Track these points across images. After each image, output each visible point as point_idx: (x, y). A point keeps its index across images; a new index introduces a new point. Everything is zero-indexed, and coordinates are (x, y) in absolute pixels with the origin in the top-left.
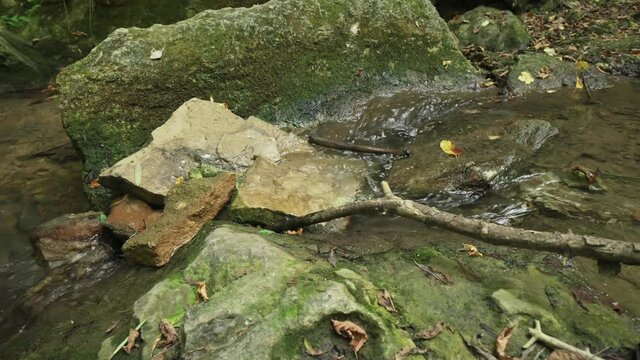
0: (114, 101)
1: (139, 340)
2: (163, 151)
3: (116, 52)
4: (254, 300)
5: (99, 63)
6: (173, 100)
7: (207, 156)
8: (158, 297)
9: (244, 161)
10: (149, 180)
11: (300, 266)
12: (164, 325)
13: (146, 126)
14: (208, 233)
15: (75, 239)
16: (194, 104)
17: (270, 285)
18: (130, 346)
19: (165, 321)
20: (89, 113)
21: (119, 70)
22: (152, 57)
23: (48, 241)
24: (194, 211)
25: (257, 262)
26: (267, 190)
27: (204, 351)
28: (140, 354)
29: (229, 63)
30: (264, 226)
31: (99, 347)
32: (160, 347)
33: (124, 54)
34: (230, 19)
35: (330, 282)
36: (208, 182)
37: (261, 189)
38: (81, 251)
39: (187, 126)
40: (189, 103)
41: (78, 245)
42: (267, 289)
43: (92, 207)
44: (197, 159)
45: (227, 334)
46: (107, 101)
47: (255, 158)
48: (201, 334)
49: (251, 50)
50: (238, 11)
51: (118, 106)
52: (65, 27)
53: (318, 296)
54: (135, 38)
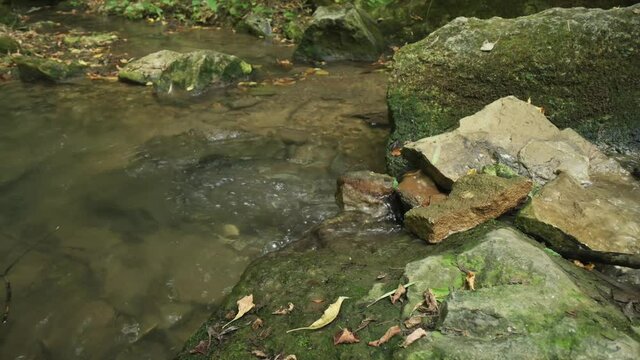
0: (435, 84)
1: (404, 296)
2: (465, 140)
3: (451, 39)
4: (524, 312)
5: (432, 47)
6: (489, 94)
7: (506, 156)
8: (430, 268)
9: (544, 173)
10: (444, 162)
11: (585, 301)
12: (430, 295)
13: (456, 112)
14: (490, 229)
15: (369, 193)
16: (510, 102)
17: (546, 305)
18: (396, 297)
19: (431, 291)
20: (410, 90)
21: (448, 56)
22: (482, 48)
23: (350, 187)
24: (480, 204)
25: (537, 277)
26: (565, 211)
27: (460, 333)
28: (402, 309)
29: (561, 67)
30: (548, 245)
31: (371, 287)
32: (420, 311)
33: (457, 42)
34: (579, 20)
35: (622, 334)
36: (501, 182)
37: (556, 206)
38: (370, 205)
39: (496, 122)
40: (505, 100)
41: (371, 199)
42: (541, 308)
43: (388, 172)
44: (496, 156)
45: (487, 330)
46: (429, 83)
47: (558, 173)
48: (462, 317)
49: (593, 57)
50: (591, 12)
51: (437, 89)
52: (407, 11)
53: (603, 342)
54: (472, 28)
